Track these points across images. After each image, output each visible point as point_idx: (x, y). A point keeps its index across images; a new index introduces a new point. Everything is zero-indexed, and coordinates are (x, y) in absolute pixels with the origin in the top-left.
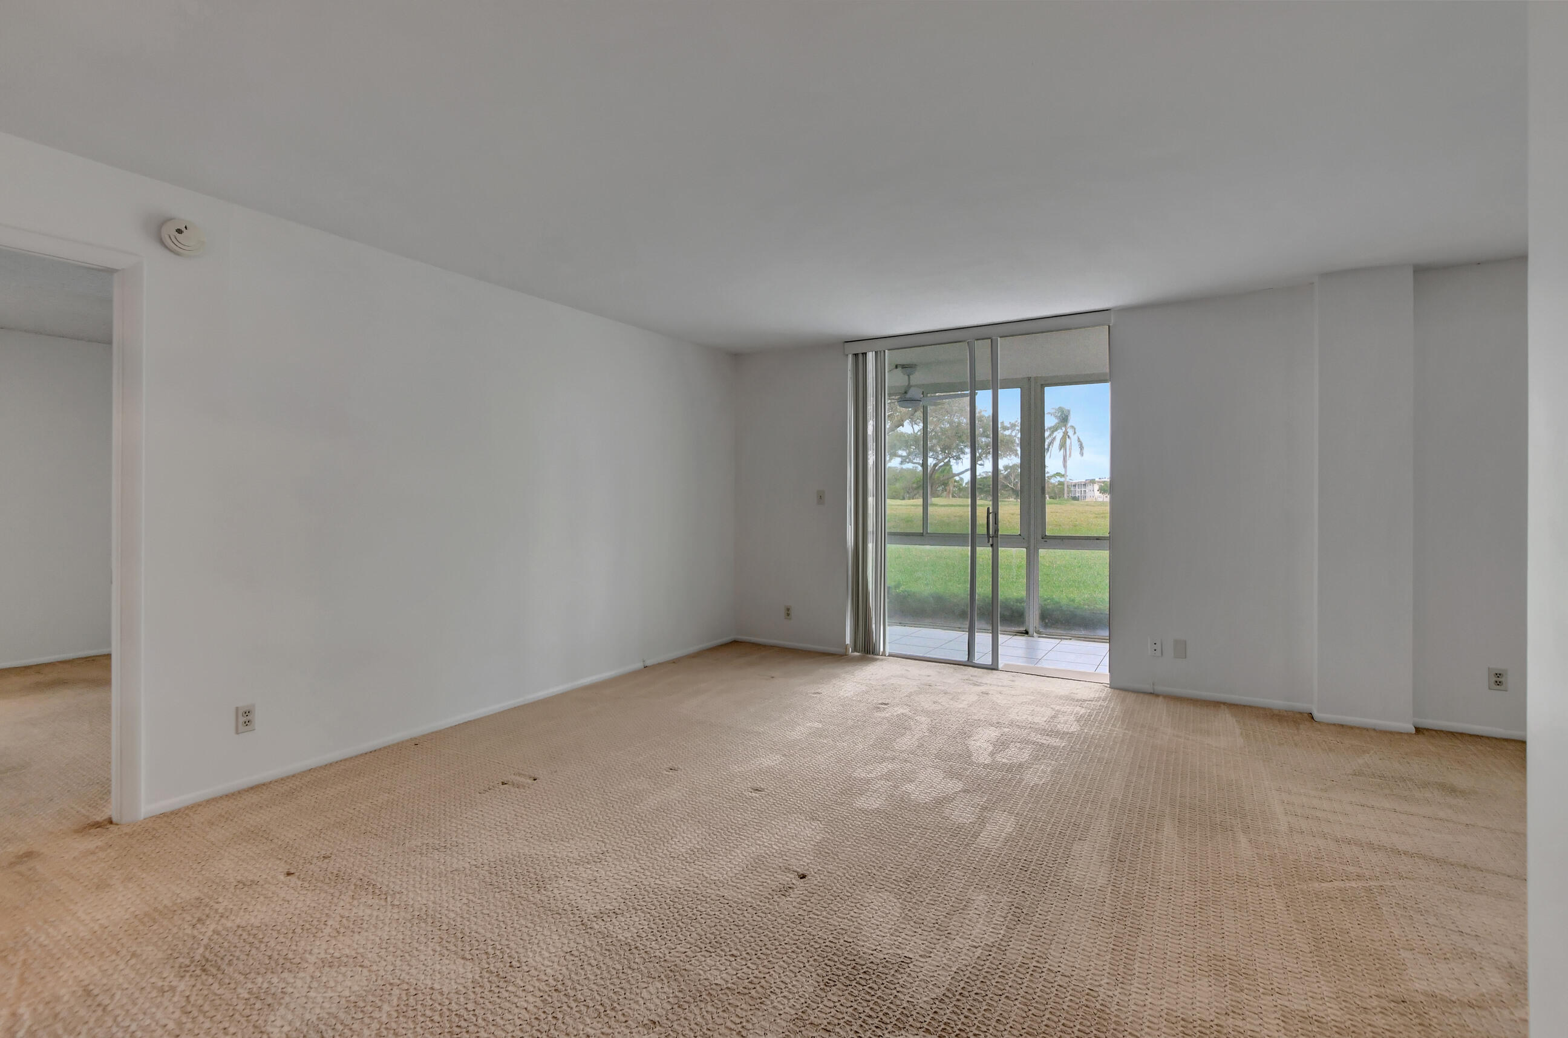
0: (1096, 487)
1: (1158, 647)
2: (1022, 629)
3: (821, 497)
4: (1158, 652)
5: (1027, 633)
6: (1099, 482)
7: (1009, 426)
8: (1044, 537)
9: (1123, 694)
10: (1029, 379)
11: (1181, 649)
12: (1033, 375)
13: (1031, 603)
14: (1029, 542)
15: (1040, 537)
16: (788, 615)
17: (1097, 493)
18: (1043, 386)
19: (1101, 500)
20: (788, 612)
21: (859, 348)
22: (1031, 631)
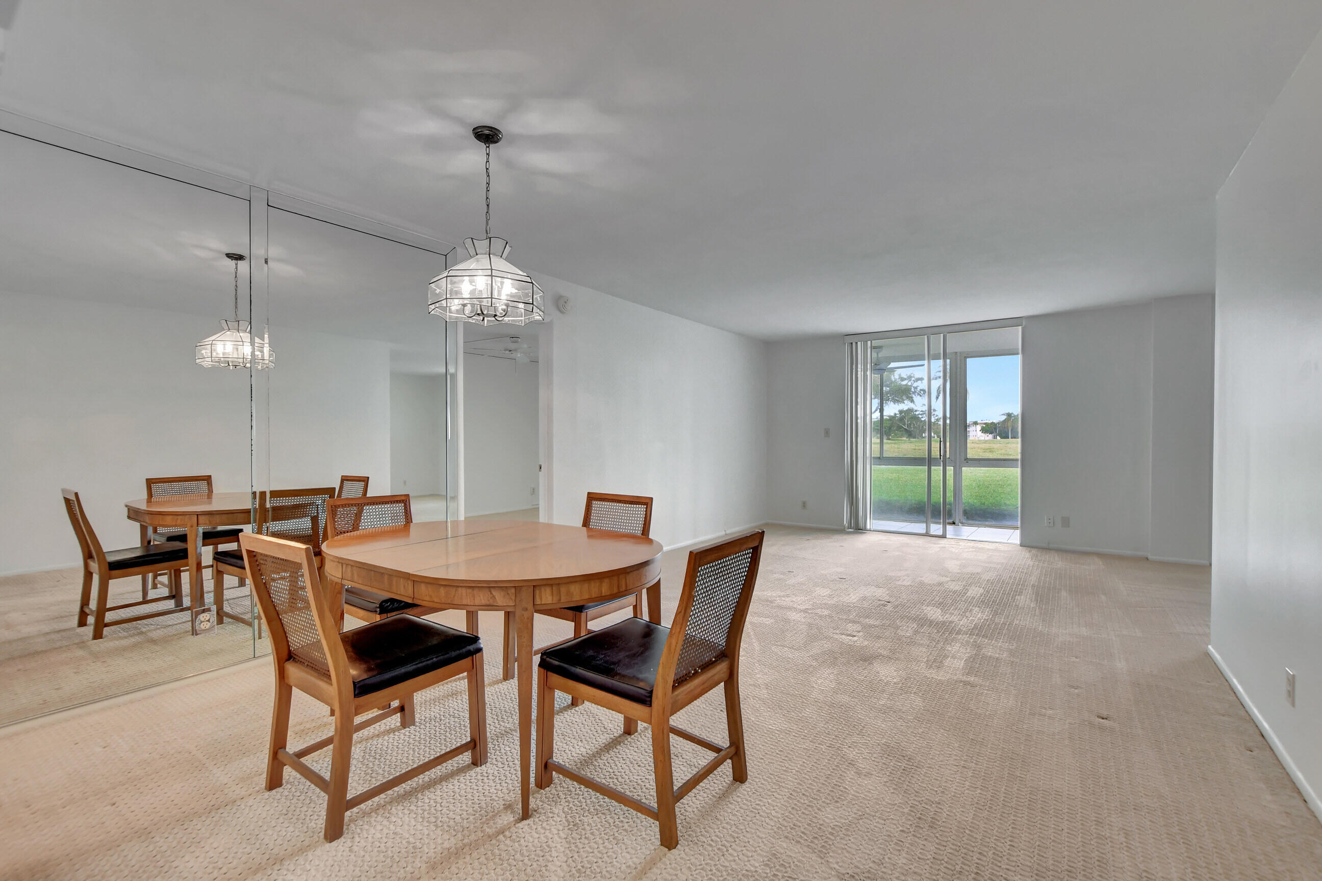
0: (979, 428)
1: (1051, 521)
2: (951, 521)
3: (827, 433)
4: (1052, 524)
5: (954, 523)
6: (980, 424)
7: (906, 377)
8: (966, 459)
9: (1029, 549)
10: (956, 353)
11: (1066, 522)
12: (958, 350)
13: (957, 507)
14: (955, 463)
15: (963, 458)
16: (804, 506)
17: (980, 433)
18: (966, 358)
19: (983, 438)
20: (804, 505)
21: (853, 339)
22: (957, 522)
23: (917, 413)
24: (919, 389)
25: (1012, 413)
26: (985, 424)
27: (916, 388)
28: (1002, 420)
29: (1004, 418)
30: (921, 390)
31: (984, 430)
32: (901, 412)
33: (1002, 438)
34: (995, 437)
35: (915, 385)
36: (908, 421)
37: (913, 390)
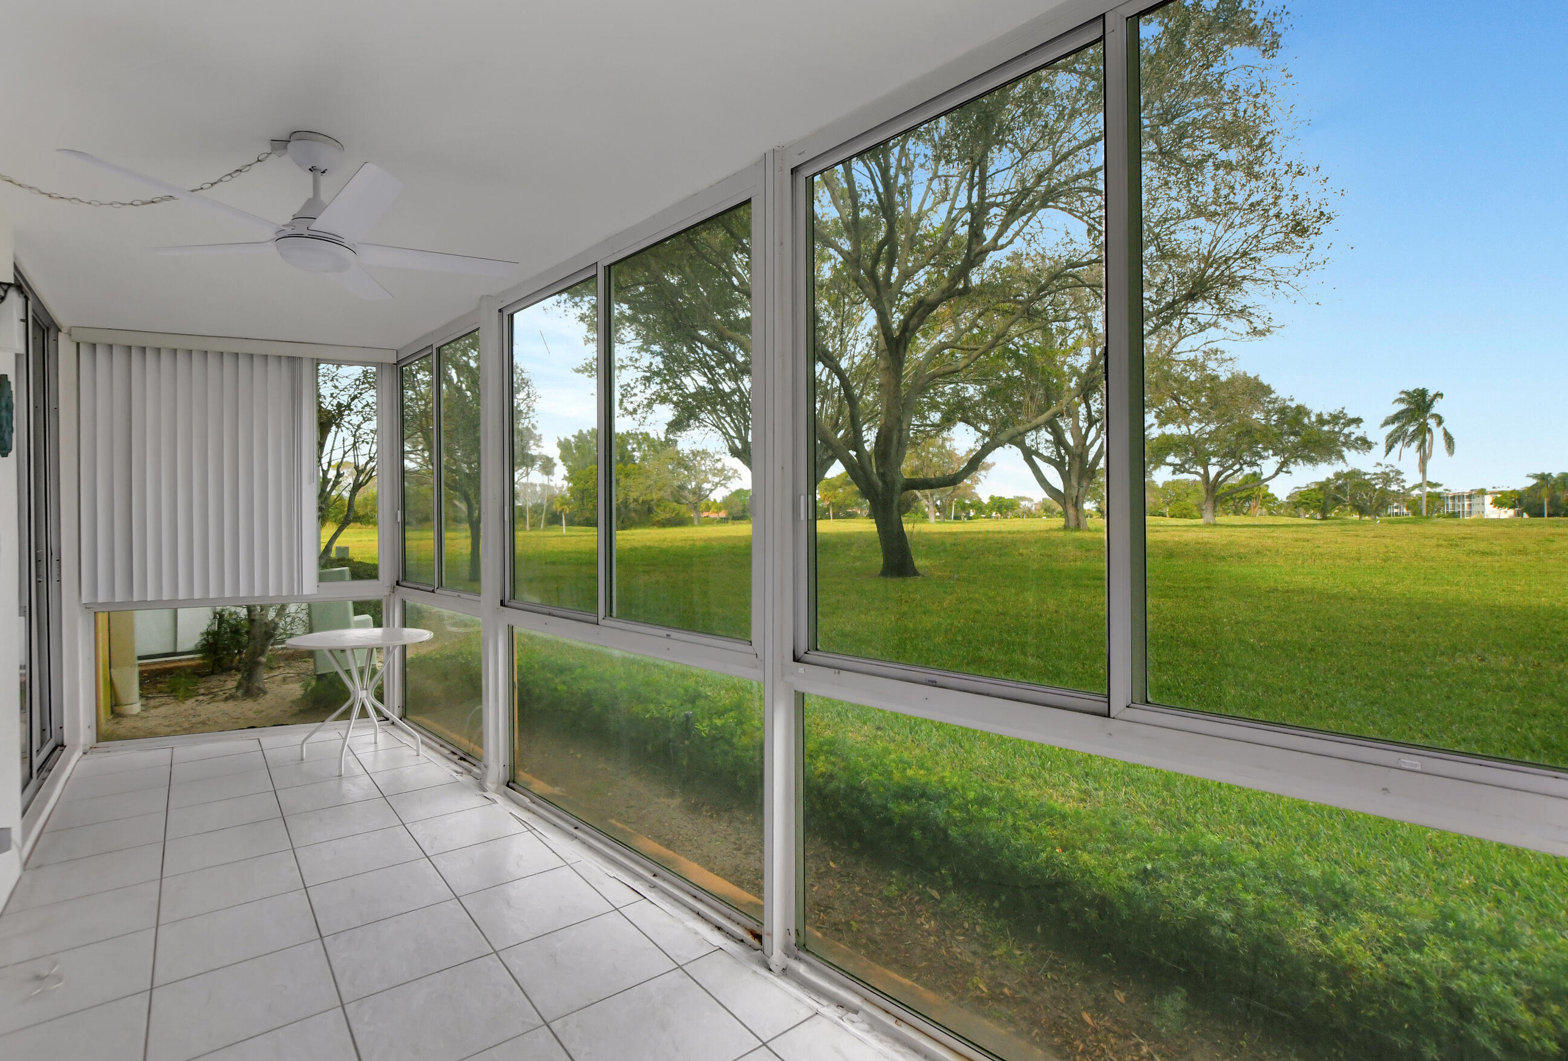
0: (1488, 499)
6: (1492, 493)
23: (1367, 477)
24: (1353, 437)
25: (1550, 474)
26: (1500, 493)
27: (1349, 435)
28: (1530, 485)
29: (1532, 482)
30: (1357, 439)
31: (1498, 503)
32: (1338, 475)
33: (1530, 515)
34: (1519, 514)
35: (1346, 431)
36: (1351, 490)
37: (1342, 439)
